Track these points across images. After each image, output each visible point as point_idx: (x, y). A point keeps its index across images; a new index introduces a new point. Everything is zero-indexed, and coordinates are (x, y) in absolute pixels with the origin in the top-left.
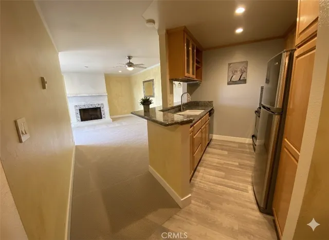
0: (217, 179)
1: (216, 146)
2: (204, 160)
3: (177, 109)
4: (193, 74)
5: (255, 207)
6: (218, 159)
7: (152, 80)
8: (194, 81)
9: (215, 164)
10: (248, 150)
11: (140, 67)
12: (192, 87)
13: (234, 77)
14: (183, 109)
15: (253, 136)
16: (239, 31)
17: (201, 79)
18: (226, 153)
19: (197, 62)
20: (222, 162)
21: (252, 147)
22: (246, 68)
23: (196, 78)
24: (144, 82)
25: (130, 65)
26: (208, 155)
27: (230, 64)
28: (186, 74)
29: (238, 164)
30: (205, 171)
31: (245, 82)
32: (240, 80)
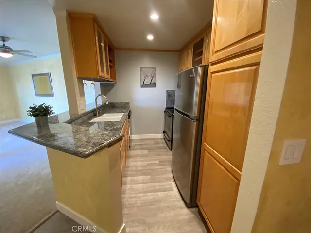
0: (145, 186)
1: (136, 147)
2: (128, 167)
3: (92, 114)
4: (108, 74)
5: (182, 204)
6: (142, 161)
7: (48, 74)
8: (109, 81)
9: (140, 169)
10: (162, 145)
11: (25, 55)
12: (106, 87)
13: (146, 80)
14: (99, 113)
15: (164, 132)
16: (150, 37)
17: (115, 79)
18: (146, 152)
19: (110, 61)
20: (146, 163)
21: (164, 141)
22: (155, 73)
23: (111, 78)
24: (33, 75)
25: (6, 49)
26: (131, 160)
27: (141, 68)
28: (101, 74)
29: (158, 162)
30: (132, 180)
31: (155, 87)
32: (151, 83)
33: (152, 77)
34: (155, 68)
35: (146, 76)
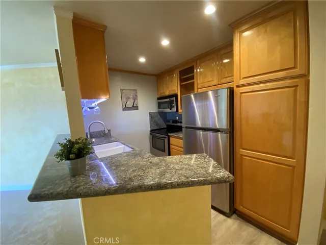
5: (222, 216)
13: (128, 103)
22: (136, 96)
27: (122, 90)
31: (138, 109)
32: (133, 106)
33: (134, 100)
34: (136, 90)
35: (128, 98)
